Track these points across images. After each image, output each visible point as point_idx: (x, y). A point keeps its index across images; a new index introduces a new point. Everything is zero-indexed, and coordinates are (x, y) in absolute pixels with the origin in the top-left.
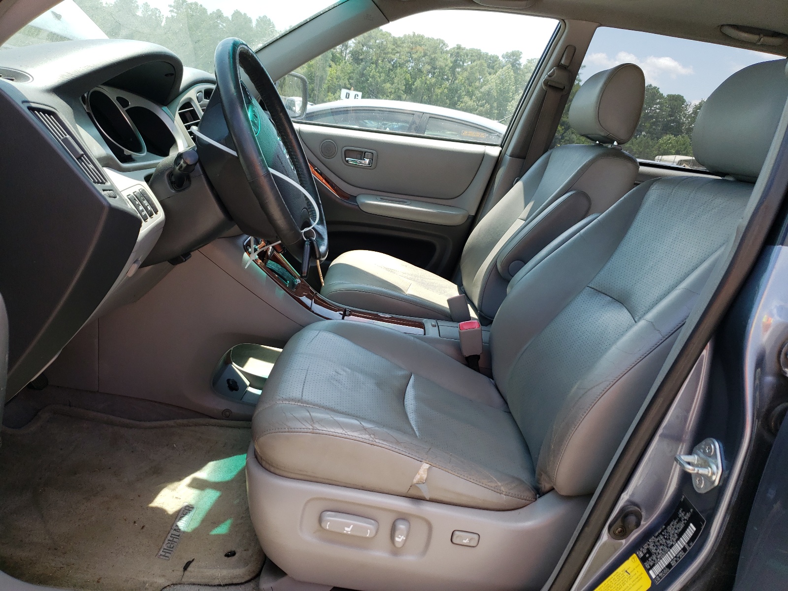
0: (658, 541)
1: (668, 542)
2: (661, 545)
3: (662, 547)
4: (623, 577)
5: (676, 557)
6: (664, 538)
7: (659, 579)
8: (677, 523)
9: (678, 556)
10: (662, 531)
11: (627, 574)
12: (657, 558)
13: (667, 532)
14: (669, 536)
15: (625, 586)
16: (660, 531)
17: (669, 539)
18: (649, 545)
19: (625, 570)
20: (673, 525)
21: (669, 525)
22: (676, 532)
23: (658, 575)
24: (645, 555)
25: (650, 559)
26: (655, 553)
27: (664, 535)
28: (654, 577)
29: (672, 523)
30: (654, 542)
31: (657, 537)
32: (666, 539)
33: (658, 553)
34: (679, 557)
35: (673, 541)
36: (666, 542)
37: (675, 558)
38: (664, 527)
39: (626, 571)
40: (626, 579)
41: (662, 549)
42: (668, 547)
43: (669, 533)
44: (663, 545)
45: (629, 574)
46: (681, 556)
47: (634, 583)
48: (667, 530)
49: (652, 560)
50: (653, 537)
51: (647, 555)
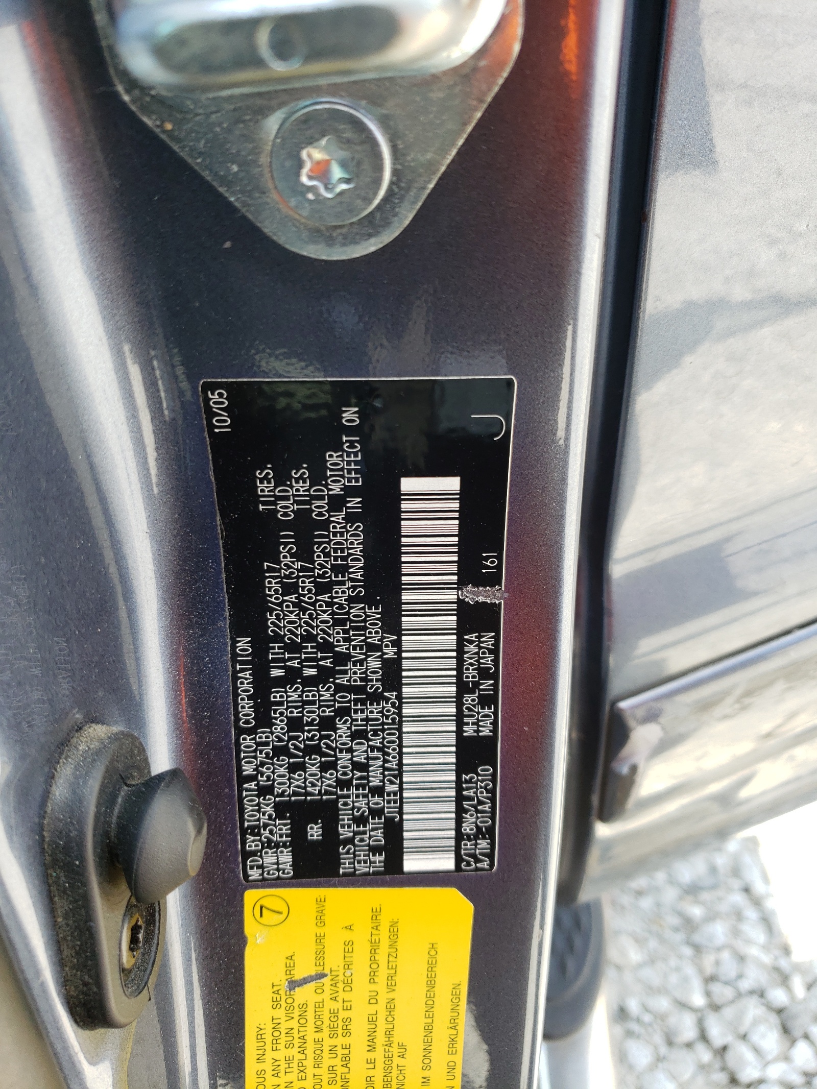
0: (295, 724)
1: (352, 675)
2: (327, 724)
3: (343, 729)
4: (310, 1015)
5: (463, 687)
6: (309, 682)
7: (483, 844)
8: (304, 553)
9: (470, 674)
10: (260, 667)
11: (312, 986)
12: (379, 791)
13: (294, 648)
14: (326, 647)
15: (359, 1028)
16: (246, 683)
17: (342, 659)
18: (265, 791)
19: (282, 980)
20: (289, 589)
21: (264, 607)
22: (341, 594)
23: (459, 837)
24: (298, 843)
25: (345, 833)
26: (344, 784)
27: (292, 676)
28: (447, 863)
29: (272, 585)
30: (279, 751)
31: (264, 719)
32: (324, 676)
33: (357, 766)
34: (484, 673)
35: (372, 648)
36: (339, 688)
37: (469, 699)
38: (243, 643)
39: (293, 985)
40: (330, 1005)
41: (354, 736)
42: (376, 698)
43: (309, 637)
44: (343, 712)
45: (322, 976)
46: (488, 660)
47: (383, 973)
48: (278, 638)
49: (361, 820)
50: (247, 741)
51: (315, 832)
